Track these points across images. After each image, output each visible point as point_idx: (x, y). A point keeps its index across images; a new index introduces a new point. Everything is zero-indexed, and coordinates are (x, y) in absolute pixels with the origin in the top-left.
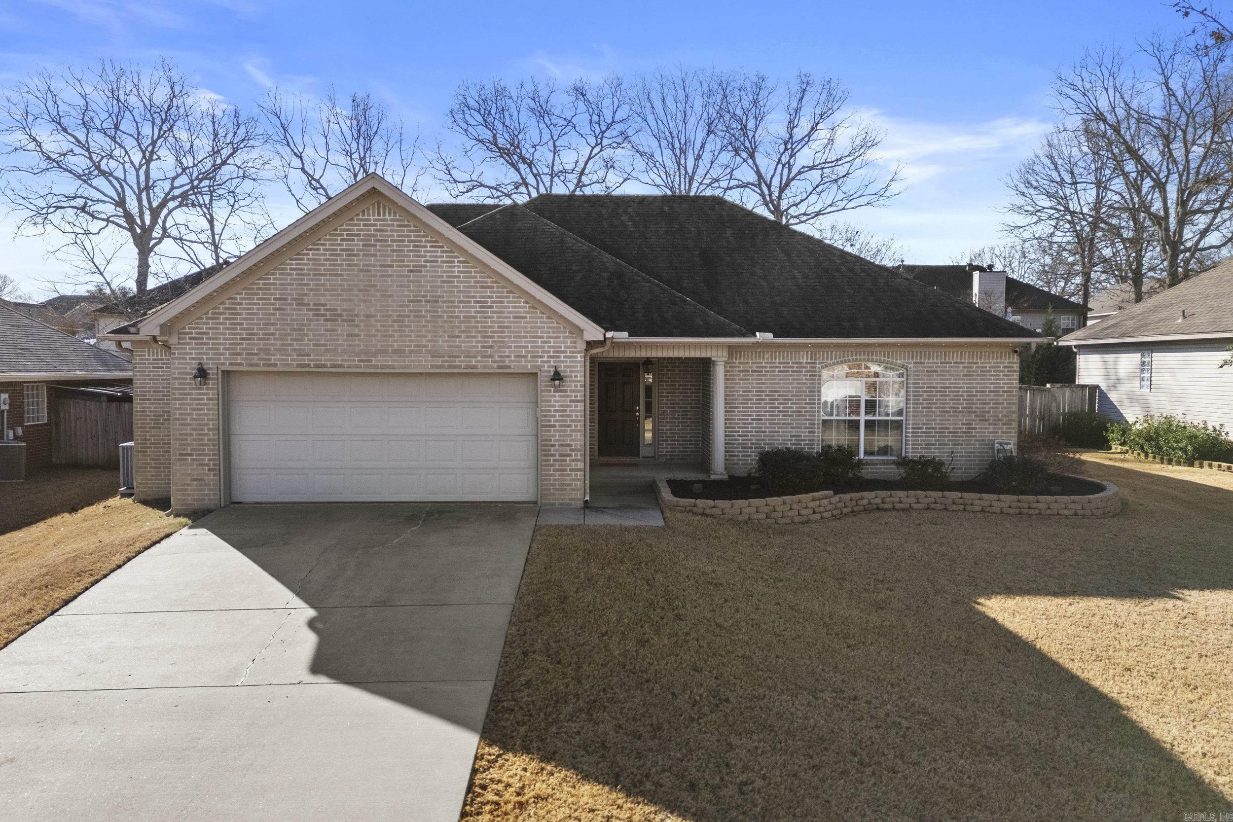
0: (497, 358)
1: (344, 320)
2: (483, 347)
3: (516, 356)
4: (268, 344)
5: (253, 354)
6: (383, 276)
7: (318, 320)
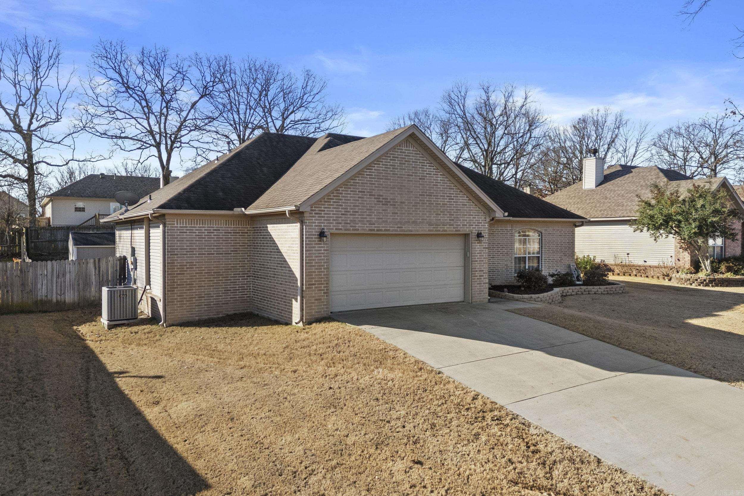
0: (455, 226)
1: (391, 205)
2: (450, 220)
3: (463, 225)
4: (355, 218)
5: (347, 223)
6: (408, 181)
7: (379, 204)
